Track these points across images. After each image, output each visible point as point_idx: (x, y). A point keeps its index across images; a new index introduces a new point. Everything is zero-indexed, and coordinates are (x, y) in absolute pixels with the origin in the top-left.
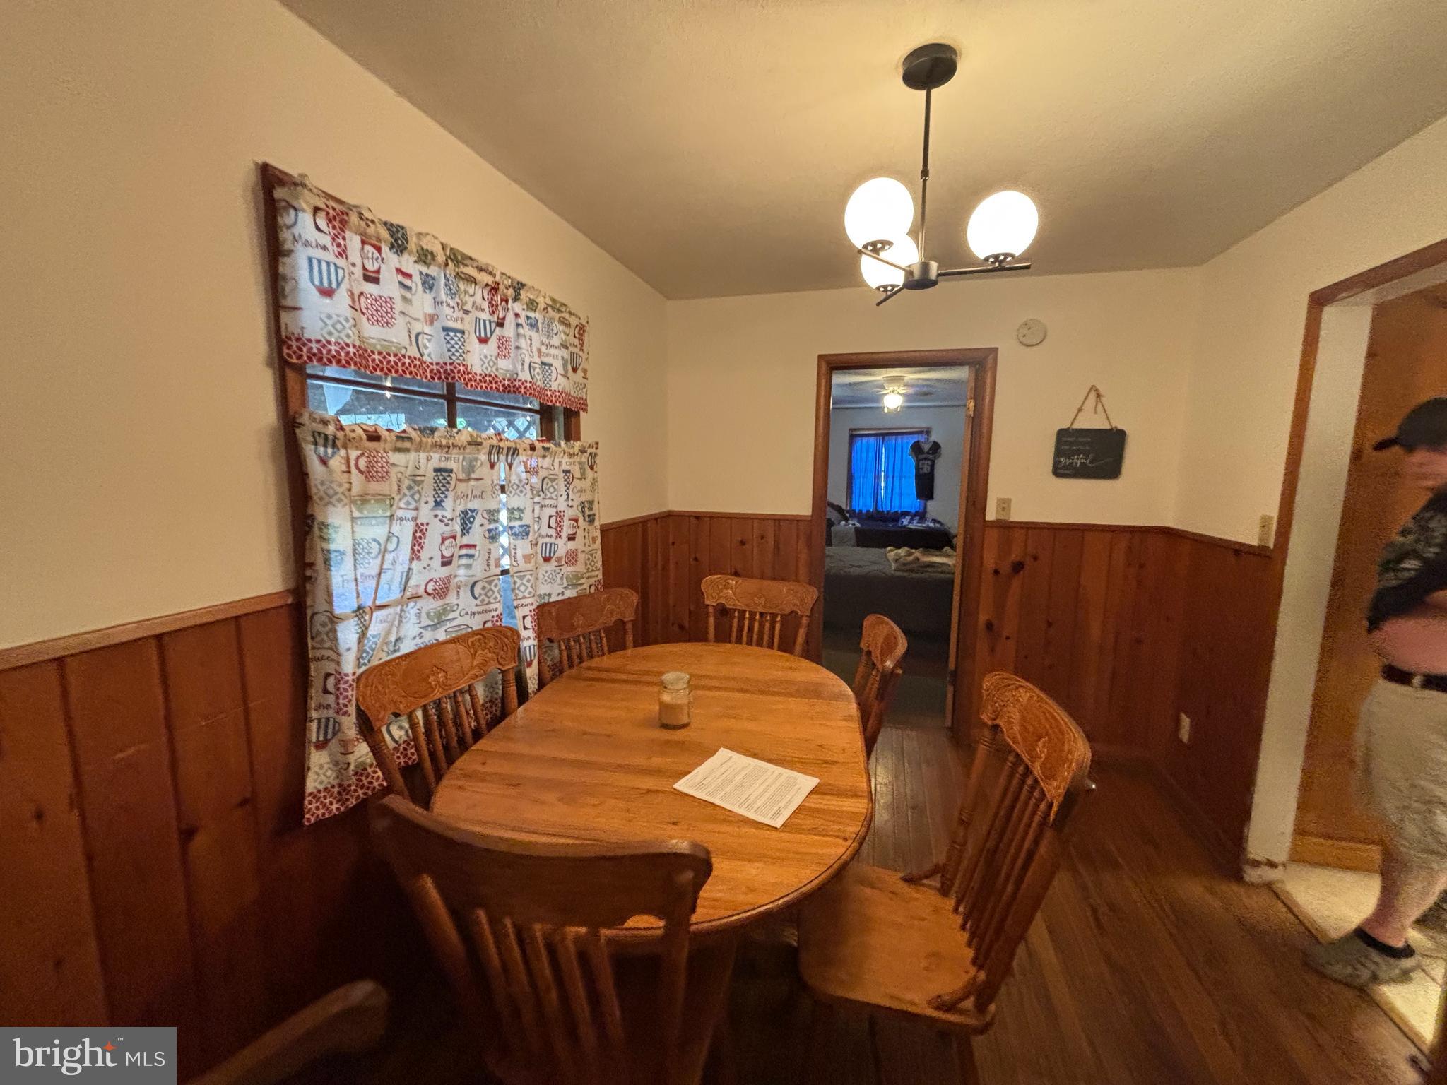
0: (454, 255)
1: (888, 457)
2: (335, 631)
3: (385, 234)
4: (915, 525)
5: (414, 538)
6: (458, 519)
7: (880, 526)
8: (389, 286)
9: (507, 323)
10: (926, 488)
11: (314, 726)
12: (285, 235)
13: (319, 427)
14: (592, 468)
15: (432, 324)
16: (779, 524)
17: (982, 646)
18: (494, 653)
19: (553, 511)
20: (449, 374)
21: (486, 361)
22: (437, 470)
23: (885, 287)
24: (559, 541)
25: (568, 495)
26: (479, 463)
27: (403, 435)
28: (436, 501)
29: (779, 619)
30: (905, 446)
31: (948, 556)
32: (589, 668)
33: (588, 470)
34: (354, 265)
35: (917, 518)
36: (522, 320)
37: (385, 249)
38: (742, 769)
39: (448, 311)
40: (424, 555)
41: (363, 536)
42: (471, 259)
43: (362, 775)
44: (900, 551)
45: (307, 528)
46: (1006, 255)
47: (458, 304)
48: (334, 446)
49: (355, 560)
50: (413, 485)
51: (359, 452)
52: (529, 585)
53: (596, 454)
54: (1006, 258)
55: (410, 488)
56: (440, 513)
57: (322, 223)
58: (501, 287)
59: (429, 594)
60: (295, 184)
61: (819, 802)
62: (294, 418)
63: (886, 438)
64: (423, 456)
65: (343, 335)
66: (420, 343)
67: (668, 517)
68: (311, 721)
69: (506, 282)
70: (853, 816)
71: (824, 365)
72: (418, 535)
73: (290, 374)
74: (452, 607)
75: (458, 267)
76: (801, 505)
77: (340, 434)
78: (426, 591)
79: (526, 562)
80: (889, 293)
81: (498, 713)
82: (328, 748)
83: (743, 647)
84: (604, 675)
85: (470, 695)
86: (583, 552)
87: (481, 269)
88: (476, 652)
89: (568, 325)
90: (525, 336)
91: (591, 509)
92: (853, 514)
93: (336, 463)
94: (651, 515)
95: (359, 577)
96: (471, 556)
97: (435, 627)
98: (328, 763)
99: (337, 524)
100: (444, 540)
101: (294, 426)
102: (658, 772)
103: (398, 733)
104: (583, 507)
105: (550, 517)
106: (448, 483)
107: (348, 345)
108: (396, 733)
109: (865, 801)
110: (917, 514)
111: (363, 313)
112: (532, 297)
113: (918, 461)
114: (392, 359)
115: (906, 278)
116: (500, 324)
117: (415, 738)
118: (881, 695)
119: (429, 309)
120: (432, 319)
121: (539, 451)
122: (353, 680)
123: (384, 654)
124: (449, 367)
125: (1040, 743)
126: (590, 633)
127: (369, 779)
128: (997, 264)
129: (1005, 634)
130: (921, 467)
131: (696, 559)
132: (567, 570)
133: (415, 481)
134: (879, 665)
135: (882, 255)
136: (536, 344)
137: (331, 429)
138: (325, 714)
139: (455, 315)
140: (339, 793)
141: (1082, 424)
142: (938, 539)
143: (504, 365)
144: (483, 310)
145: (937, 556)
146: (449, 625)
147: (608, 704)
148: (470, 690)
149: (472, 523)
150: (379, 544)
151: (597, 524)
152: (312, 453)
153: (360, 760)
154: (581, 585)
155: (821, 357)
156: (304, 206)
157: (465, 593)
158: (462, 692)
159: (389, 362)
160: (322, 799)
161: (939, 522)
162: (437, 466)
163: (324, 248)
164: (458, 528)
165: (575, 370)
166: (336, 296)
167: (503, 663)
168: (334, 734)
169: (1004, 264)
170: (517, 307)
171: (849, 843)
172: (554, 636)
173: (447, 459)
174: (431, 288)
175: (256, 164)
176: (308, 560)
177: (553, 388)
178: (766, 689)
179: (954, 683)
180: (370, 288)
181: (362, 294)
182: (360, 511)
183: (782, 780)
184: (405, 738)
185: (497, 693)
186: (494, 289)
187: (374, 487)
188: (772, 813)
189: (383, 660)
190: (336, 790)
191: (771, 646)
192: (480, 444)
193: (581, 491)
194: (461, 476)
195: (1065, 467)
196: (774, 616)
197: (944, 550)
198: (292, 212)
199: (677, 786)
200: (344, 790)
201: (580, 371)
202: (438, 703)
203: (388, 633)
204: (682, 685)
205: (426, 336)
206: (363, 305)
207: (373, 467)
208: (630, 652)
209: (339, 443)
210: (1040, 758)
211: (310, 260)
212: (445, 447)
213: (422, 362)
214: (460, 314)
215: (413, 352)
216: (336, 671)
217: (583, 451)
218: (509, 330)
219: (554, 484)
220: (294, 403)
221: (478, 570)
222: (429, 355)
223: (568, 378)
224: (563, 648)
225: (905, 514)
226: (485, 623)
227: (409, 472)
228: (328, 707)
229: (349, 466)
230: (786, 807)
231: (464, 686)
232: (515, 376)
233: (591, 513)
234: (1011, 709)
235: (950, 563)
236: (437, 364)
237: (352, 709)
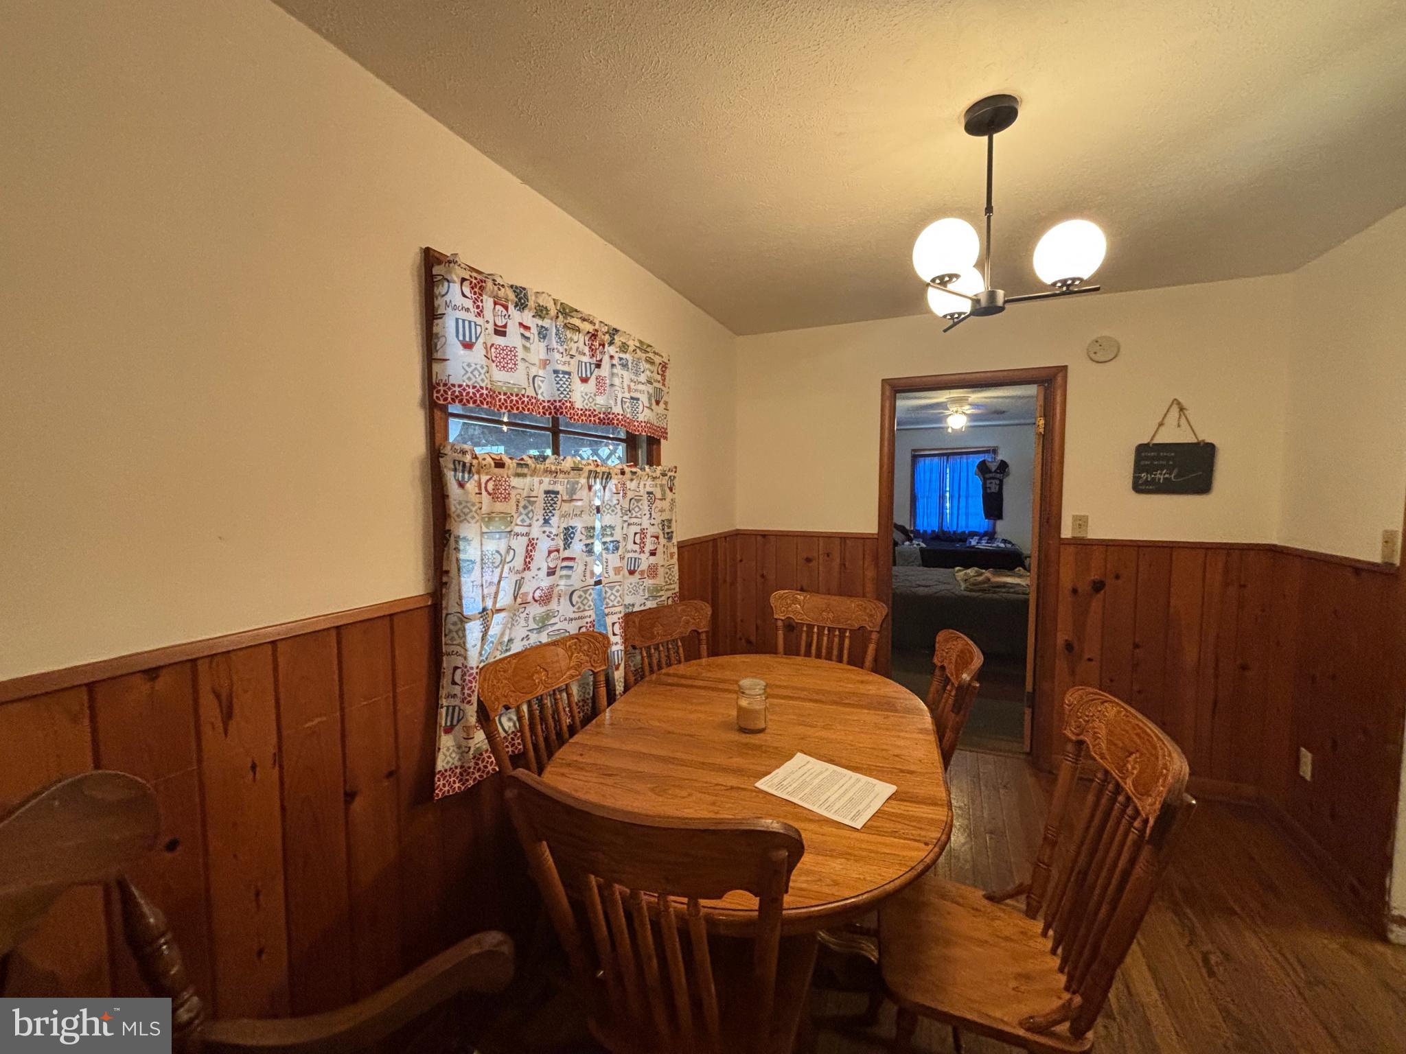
0: (564, 309)
1: (953, 477)
2: (464, 630)
3: (512, 296)
4: (984, 545)
5: (527, 551)
6: (562, 535)
7: (946, 546)
8: (513, 338)
9: (603, 363)
10: (994, 506)
11: (444, 711)
12: (439, 302)
13: (459, 456)
14: (671, 489)
15: (544, 368)
16: (845, 542)
17: (1061, 665)
18: (588, 655)
19: (637, 529)
20: (558, 410)
21: (587, 398)
22: (547, 492)
23: (952, 315)
24: (644, 557)
25: (651, 514)
26: (580, 485)
27: (522, 462)
28: (544, 519)
29: (847, 634)
30: (970, 466)
31: (1020, 576)
32: (668, 675)
33: (668, 491)
34: (487, 322)
35: (986, 538)
36: (615, 361)
37: (511, 307)
38: (821, 773)
39: (558, 356)
40: (533, 566)
41: (488, 548)
42: (576, 311)
43: (479, 759)
44: (969, 571)
45: (445, 542)
46: (1074, 280)
47: (566, 350)
48: (470, 472)
49: (482, 568)
50: (528, 505)
51: (488, 477)
52: (618, 594)
53: (674, 477)
54: (1073, 282)
55: (525, 507)
56: (547, 529)
57: (467, 290)
58: (600, 334)
59: (536, 601)
60: (450, 262)
61: (897, 808)
62: (439, 450)
63: (951, 457)
64: (536, 479)
65: (479, 380)
66: (536, 385)
67: (737, 536)
68: (442, 707)
69: (603, 330)
70: (932, 822)
71: (887, 387)
72: (530, 548)
73: (438, 414)
74: (554, 613)
75: (566, 319)
76: (867, 523)
77: (475, 462)
78: (534, 598)
79: (616, 574)
80: (956, 320)
81: (589, 712)
82: (453, 732)
83: (813, 661)
84: (683, 681)
85: (567, 694)
86: (663, 566)
87: (584, 320)
88: (572, 654)
89: (652, 363)
90: (618, 375)
91: (669, 527)
92: (918, 534)
93: (471, 486)
94: (721, 534)
95: (484, 584)
96: (571, 568)
97: (539, 630)
98: (453, 746)
99: (470, 537)
100: (550, 552)
101: (439, 457)
102: (739, 772)
103: (508, 725)
104: (663, 525)
105: (636, 534)
106: (555, 503)
107: (482, 388)
108: (507, 723)
109: (946, 809)
110: (986, 534)
111: (493, 361)
112: (624, 341)
113: (985, 480)
114: (514, 398)
115: (973, 306)
116: (598, 366)
117: (521, 730)
118: (957, 707)
119: (543, 355)
120: (545, 363)
121: (628, 475)
122: (477, 673)
123: (499, 653)
124: (558, 404)
125: (1131, 759)
126: (668, 642)
127: (484, 764)
128: (1064, 289)
129: (1087, 656)
130: (988, 485)
131: (763, 576)
132: (649, 582)
133: (529, 502)
134: (953, 679)
135: (950, 287)
136: (626, 382)
137: (468, 459)
138: (453, 702)
139: (563, 360)
140: (461, 774)
141: (1164, 438)
142: (1010, 560)
143: (601, 400)
144: (584, 354)
145: (1009, 576)
146: (550, 629)
147: (690, 707)
148: (567, 689)
149: (572, 538)
150: (501, 555)
151: (675, 541)
152: (452, 478)
153: (477, 746)
154: (661, 596)
155: (885, 382)
156: (456, 279)
157: (565, 601)
158: (561, 691)
159: (512, 401)
160: (448, 778)
161: (1010, 543)
162: (547, 489)
163: (468, 310)
164: (561, 544)
165: (658, 403)
166: (475, 348)
167: (596, 665)
168: (459, 721)
169: (1071, 288)
170: (611, 350)
171: (931, 847)
172: (637, 644)
173: (555, 483)
174: (544, 337)
175: (421, 248)
176: (445, 568)
177: (639, 420)
178: (840, 700)
179: (1032, 707)
180: (499, 340)
181: (493, 345)
182: (487, 527)
183: (861, 784)
184: (513, 729)
185: (589, 694)
186: (594, 336)
187: (499, 506)
188: (853, 814)
189: (496, 659)
190: (458, 771)
191: (840, 660)
192: (581, 469)
193: (662, 511)
194: (565, 498)
195: (1146, 482)
196: (842, 631)
197: (1017, 569)
198: (446, 284)
199: (757, 785)
200: (465, 771)
201: (662, 404)
202: (540, 700)
203: (502, 634)
204: (758, 691)
205: (540, 378)
206: (494, 355)
207: (498, 489)
208: (704, 661)
209: (474, 469)
210: (1133, 774)
211: (457, 320)
212: (554, 472)
213: (538, 400)
214: (567, 359)
215: (530, 392)
216: (463, 664)
217: (664, 475)
218: (605, 371)
219: (639, 504)
220: (438, 436)
221: (576, 580)
222: (542, 394)
223: (652, 410)
224: (645, 655)
225: (973, 534)
226: (580, 628)
227: (525, 494)
228: (454, 696)
229: (480, 489)
230: (865, 810)
231: (562, 685)
232: (609, 410)
233: (669, 531)
234: (1097, 724)
235: (1024, 584)
236: (549, 401)
237: (474, 699)
